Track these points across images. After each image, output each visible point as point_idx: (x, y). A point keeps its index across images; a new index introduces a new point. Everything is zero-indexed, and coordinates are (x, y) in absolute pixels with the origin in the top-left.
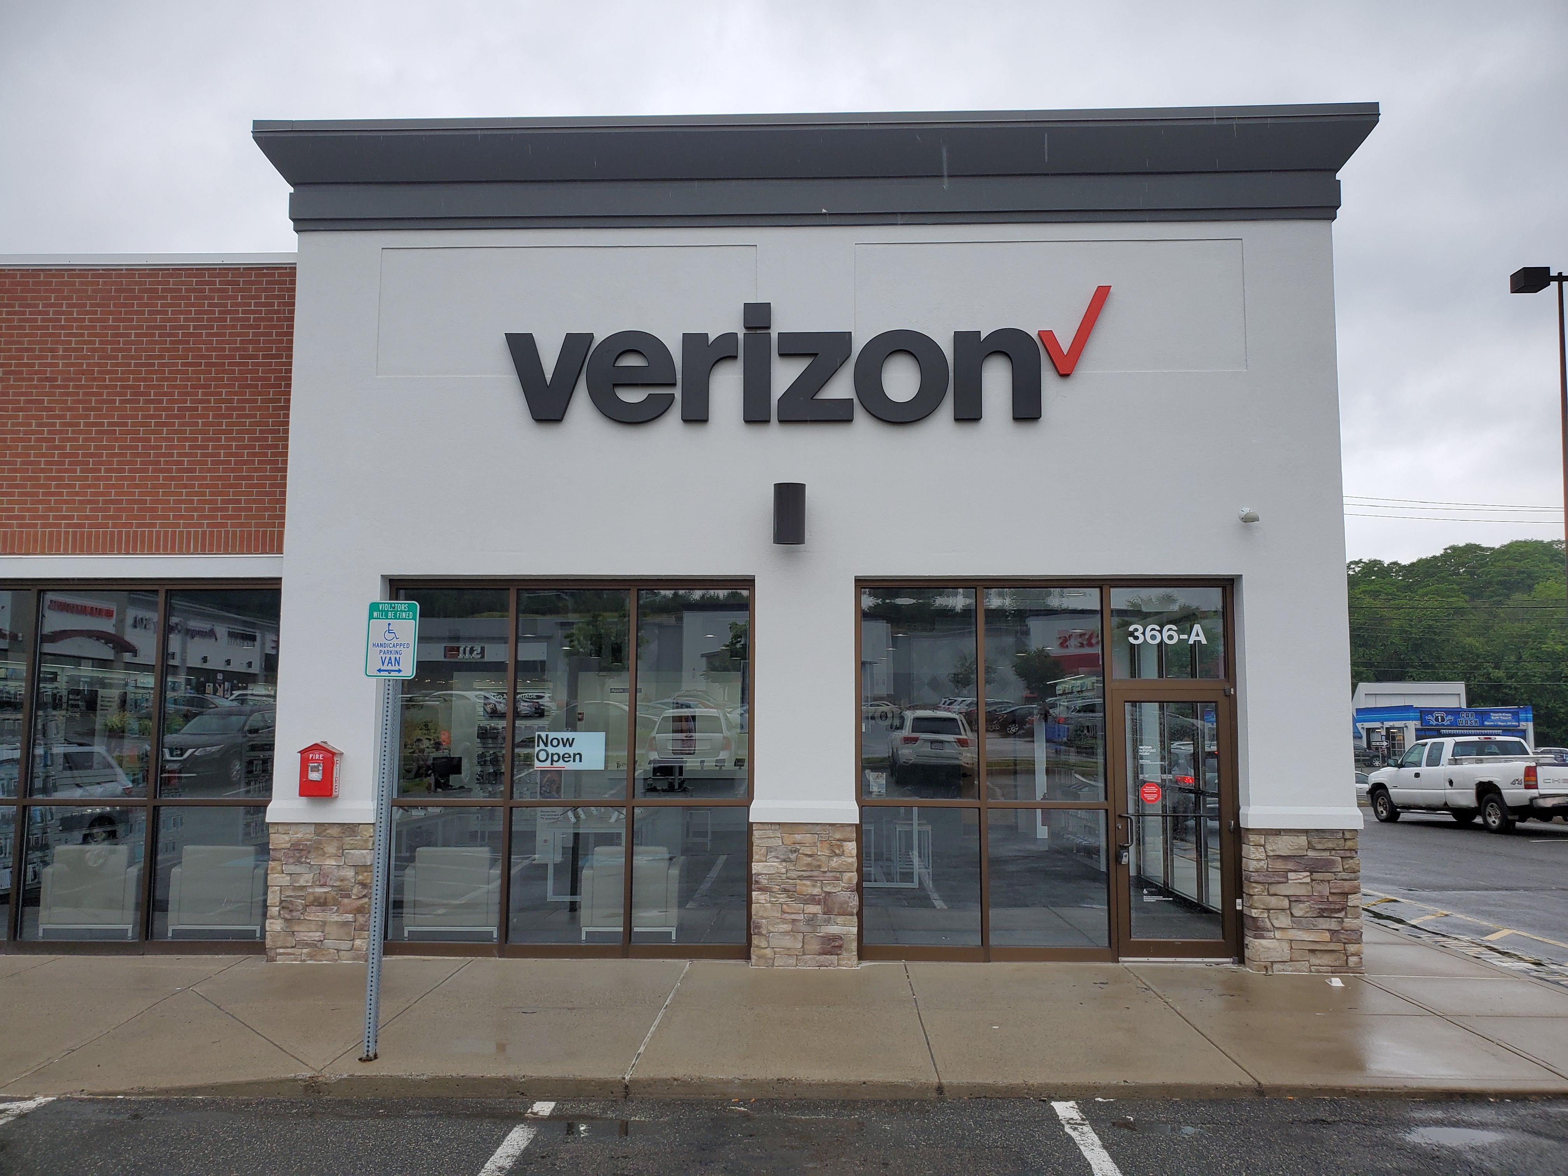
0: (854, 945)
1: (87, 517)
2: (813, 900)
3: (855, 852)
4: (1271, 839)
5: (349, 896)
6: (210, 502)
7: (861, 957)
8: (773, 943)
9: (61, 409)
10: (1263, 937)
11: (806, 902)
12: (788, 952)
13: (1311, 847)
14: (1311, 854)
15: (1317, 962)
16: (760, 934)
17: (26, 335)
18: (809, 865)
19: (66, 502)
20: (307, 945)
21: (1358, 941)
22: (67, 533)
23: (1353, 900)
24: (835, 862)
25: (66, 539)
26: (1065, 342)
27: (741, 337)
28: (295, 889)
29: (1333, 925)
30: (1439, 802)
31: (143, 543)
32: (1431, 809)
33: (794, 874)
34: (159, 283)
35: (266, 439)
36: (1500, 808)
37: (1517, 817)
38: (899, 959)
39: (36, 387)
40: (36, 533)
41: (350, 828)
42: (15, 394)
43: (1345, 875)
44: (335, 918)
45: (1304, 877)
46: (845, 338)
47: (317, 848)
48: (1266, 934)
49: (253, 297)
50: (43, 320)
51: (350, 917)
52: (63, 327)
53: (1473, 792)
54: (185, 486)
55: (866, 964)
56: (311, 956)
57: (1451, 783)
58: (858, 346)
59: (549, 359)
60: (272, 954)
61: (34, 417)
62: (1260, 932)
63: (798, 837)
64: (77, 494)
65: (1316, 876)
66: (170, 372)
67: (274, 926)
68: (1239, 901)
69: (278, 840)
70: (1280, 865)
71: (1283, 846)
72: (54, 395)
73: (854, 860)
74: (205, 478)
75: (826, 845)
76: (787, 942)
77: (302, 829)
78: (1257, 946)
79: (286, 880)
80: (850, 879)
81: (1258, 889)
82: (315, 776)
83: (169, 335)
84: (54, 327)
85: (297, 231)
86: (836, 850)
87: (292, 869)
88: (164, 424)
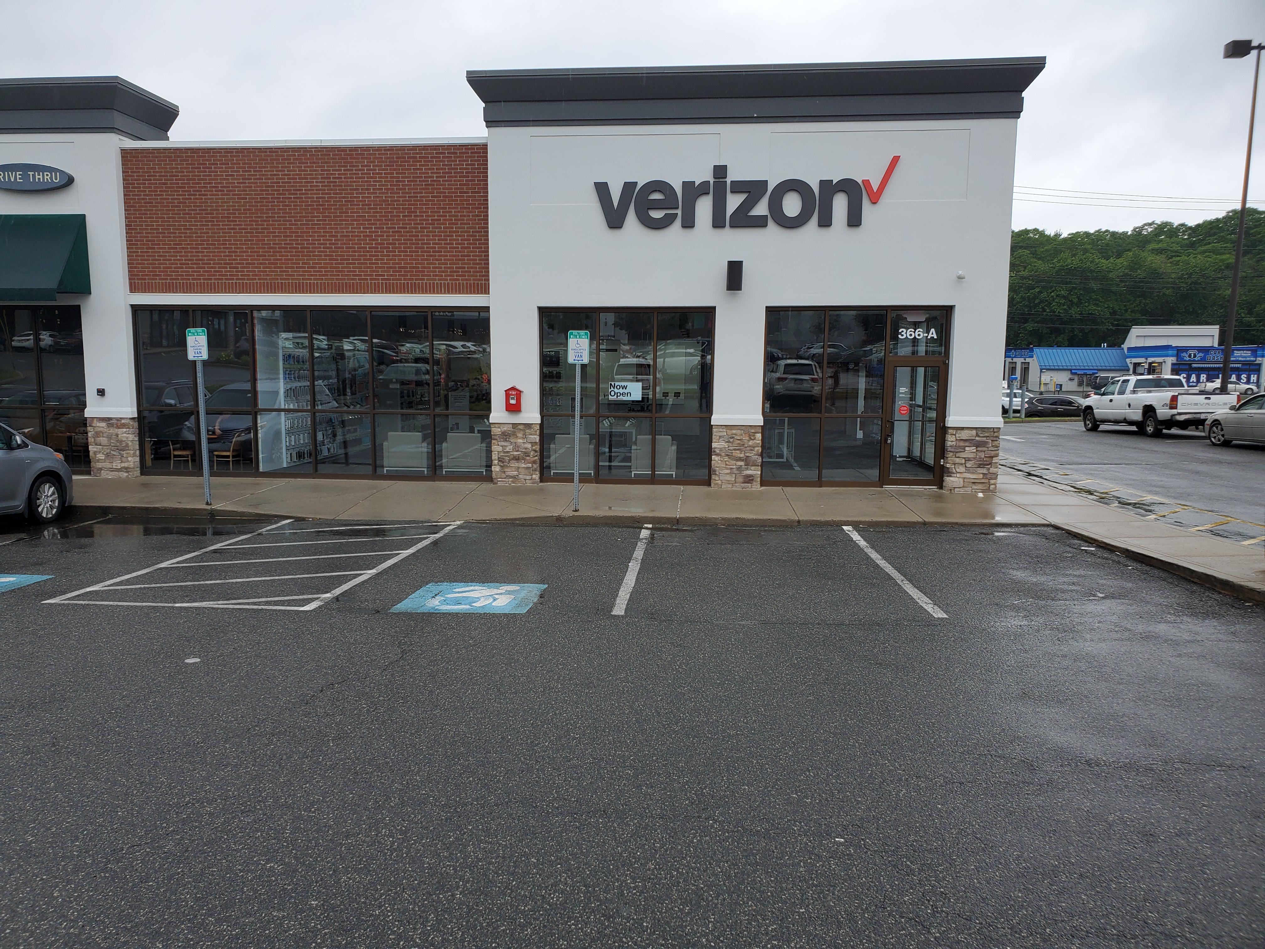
0: (759, 479)
1: (391, 275)
2: (740, 459)
3: (760, 438)
4: (959, 431)
5: (529, 456)
6: (450, 268)
7: (762, 485)
8: (721, 478)
9: (374, 220)
10: (951, 476)
11: (737, 460)
12: (728, 482)
13: (977, 435)
14: (977, 438)
15: (976, 487)
16: (716, 474)
17: (355, 182)
18: (739, 444)
19: (380, 268)
20: (512, 477)
21: (996, 478)
22: (382, 283)
23: (995, 460)
24: (751, 443)
25: (382, 286)
26: (875, 187)
27: (712, 183)
28: (505, 452)
29: (985, 471)
30: (1121, 418)
31: (419, 288)
32: (1116, 422)
33: (731, 448)
34: (417, 153)
35: (476, 236)
36: (1154, 421)
37: (1164, 427)
38: (779, 486)
39: (361, 209)
40: (368, 283)
41: (528, 426)
42: (351, 213)
43: (992, 449)
44: (523, 465)
45: (973, 449)
46: (764, 184)
47: (514, 434)
48: (953, 475)
49: (465, 161)
50: (362, 174)
51: (530, 465)
52: (372, 178)
53: (1141, 411)
54: (437, 260)
55: (763, 488)
56: (513, 482)
57: (1129, 405)
58: (771, 187)
59: (616, 195)
60: (495, 481)
61: (361, 224)
62: (950, 474)
63: (734, 432)
64: (385, 263)
65: (979, 449)
66: (426, 201)
67: (496, 469)
68: (942, 460)
69: (495, 431)
70: (962, 444)
71: (964, 435)
72: (370, 213)
73: (760, 442)
74: (447, 256)
75: (747, 435)
76: (728, 478)
77: (506, 426)
78: (950, 481)
79: (500, 449)
80: (758, 450)
81: (951, 454)
82: (513, 402)
83: (424, 181)
84: (367, 178)
85: (487, 127)
86: (752, 437)
87: (503, 444)
88: (425, 228)
